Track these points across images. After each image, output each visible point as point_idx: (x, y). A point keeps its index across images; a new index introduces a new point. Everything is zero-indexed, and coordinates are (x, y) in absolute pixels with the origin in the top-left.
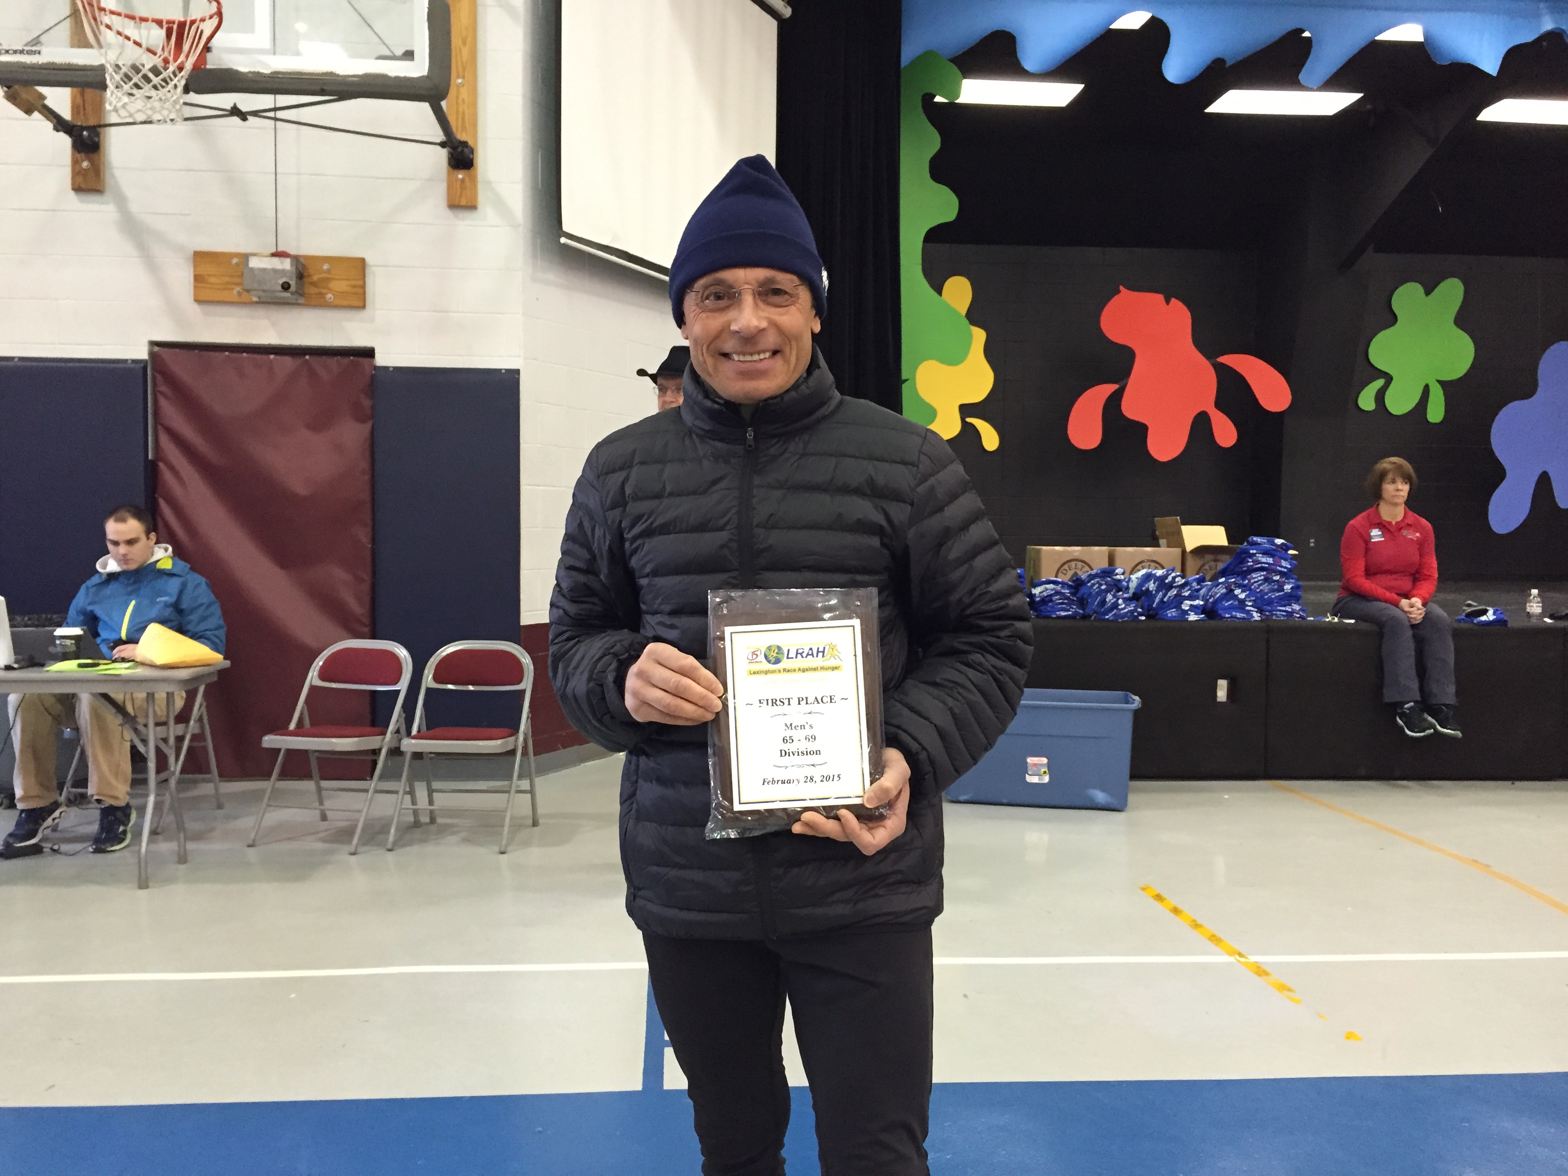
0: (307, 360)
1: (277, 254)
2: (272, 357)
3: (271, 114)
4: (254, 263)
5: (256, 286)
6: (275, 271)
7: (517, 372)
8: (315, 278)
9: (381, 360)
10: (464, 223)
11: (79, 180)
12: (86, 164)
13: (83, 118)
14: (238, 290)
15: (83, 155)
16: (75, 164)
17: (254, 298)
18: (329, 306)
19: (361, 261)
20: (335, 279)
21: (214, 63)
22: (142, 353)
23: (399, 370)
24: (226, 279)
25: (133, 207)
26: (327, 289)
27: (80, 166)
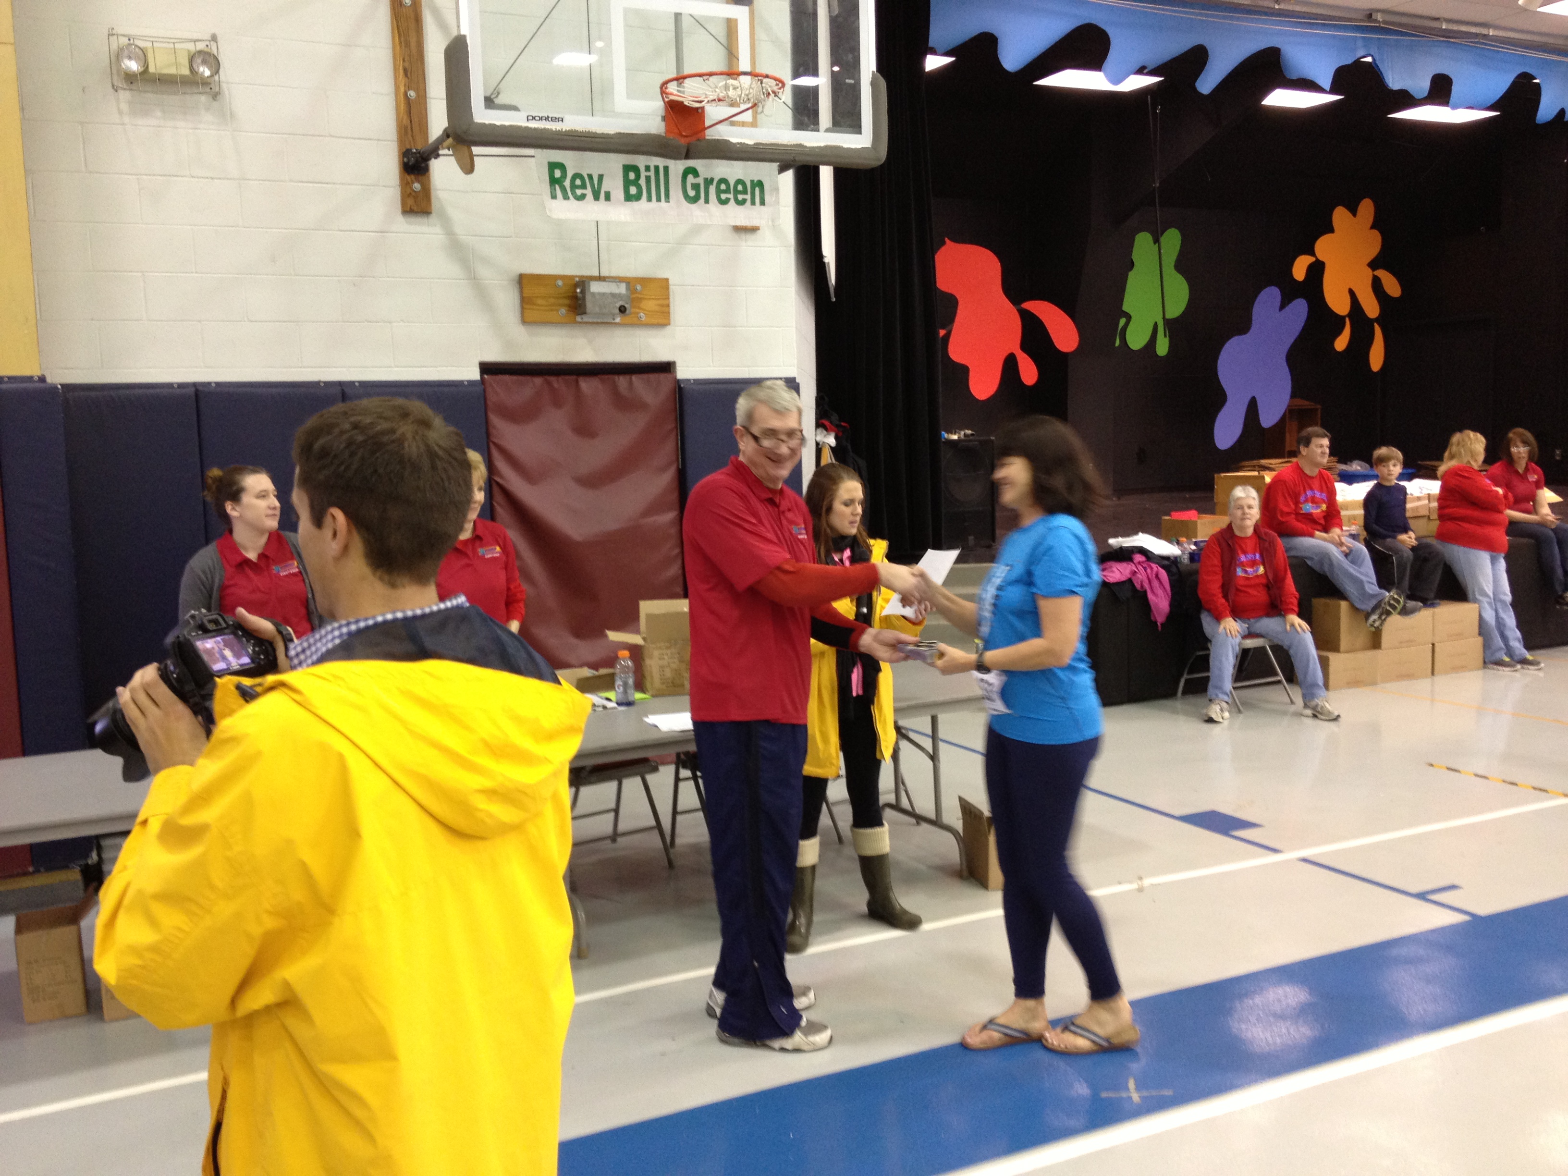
6: (613, 295)
9: (682, 373)
10: (747, 244)
11: (410, 202)
12: (417, 186)
13: (411, 139)
14: (563, 311)
15: (413, 177)
16: (405, 185)
17: (578, 319)
18: (639, 324)
19: (667, 280)
20: (646, 299)
21: (712, 134)
22: (474, 374)
23: (698, 382)
24: (552, 300)
25: (458, 230)
26: (639, 308)
27: (411, 188)
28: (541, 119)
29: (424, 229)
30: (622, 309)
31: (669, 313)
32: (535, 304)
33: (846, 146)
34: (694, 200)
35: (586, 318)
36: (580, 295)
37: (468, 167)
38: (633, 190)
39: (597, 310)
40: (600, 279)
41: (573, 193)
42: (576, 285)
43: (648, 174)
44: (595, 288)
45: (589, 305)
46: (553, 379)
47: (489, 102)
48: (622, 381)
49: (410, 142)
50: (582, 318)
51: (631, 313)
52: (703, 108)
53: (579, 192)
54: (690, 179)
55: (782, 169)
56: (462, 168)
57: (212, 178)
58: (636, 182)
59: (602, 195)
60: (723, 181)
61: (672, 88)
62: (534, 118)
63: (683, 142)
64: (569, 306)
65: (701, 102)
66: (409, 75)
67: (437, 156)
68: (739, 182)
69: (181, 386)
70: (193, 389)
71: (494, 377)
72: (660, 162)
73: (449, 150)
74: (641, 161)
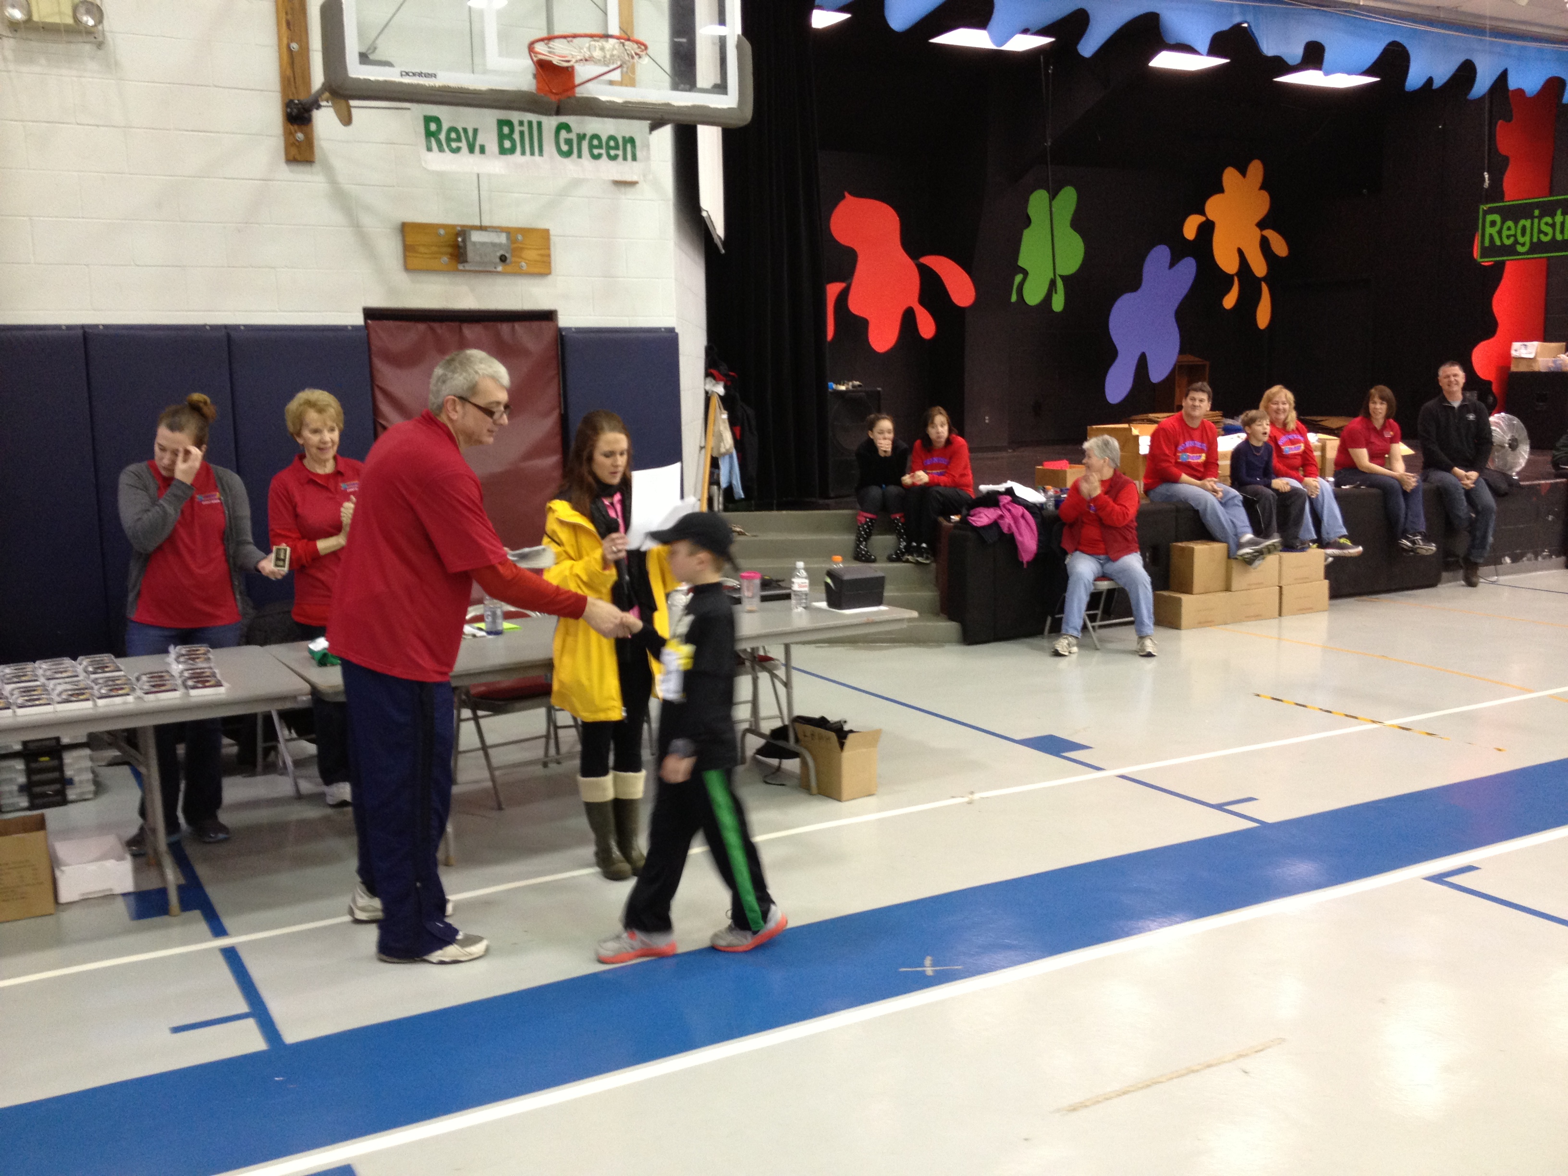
6: (494, 245)
7: (674, 330)
9: (564, 322)
10: (625, 199)
11: (294, 151)
12: (300, 136)
13: (293, 89)
14: (445, 259)
15: (296, 127)
16: (288, 135)
17: (461, 267)
18: (520, 273)
19: (547, 231)
20: (527, 248)
21: (582, 92)
22: (358, 320)
23: (579, 330)
24: (434, 249)
25: (341, 179)
26: (521, 258)
27: (294, 137)
28: (414, 74)
29: (308, 177)
30: (503, 258)
31: (550, 263)
32: (417, 252)
33: (712, 106)
34: (568, 154)
35: (468, 267)
36: (461, 244)
37: (347, 120)
38: (507, 144)
39: (478, 259)
40: (481, 228)
41: (449, 146)
42: (458, 234)
43: (522, 128)
44: (476, 237)
45: (471, 254)
46: (436, 325)
47: (364, 58)
48: (505, 328)
49: (293, 94)
50: (464, 266)
51: (511, 263)
52: (572, 67)
53: (454, 145)
54: (563, 134)
55: (653, 127)
56: (341, 121)
58: (510, 136)
59: (477, 149)
60: (596, 136)
61: (540, 48)
62: (407, 74)
63: (553, 99)
64: (451, 255)
65: (568, 61)
66: (292, 28)
67: (319, 107)
68: (612, 138)
69: (70, 328)
70: (80, 332)
71: (377, 322)
72: (534, 118)
73: (328, 102)
74: (515, 116)
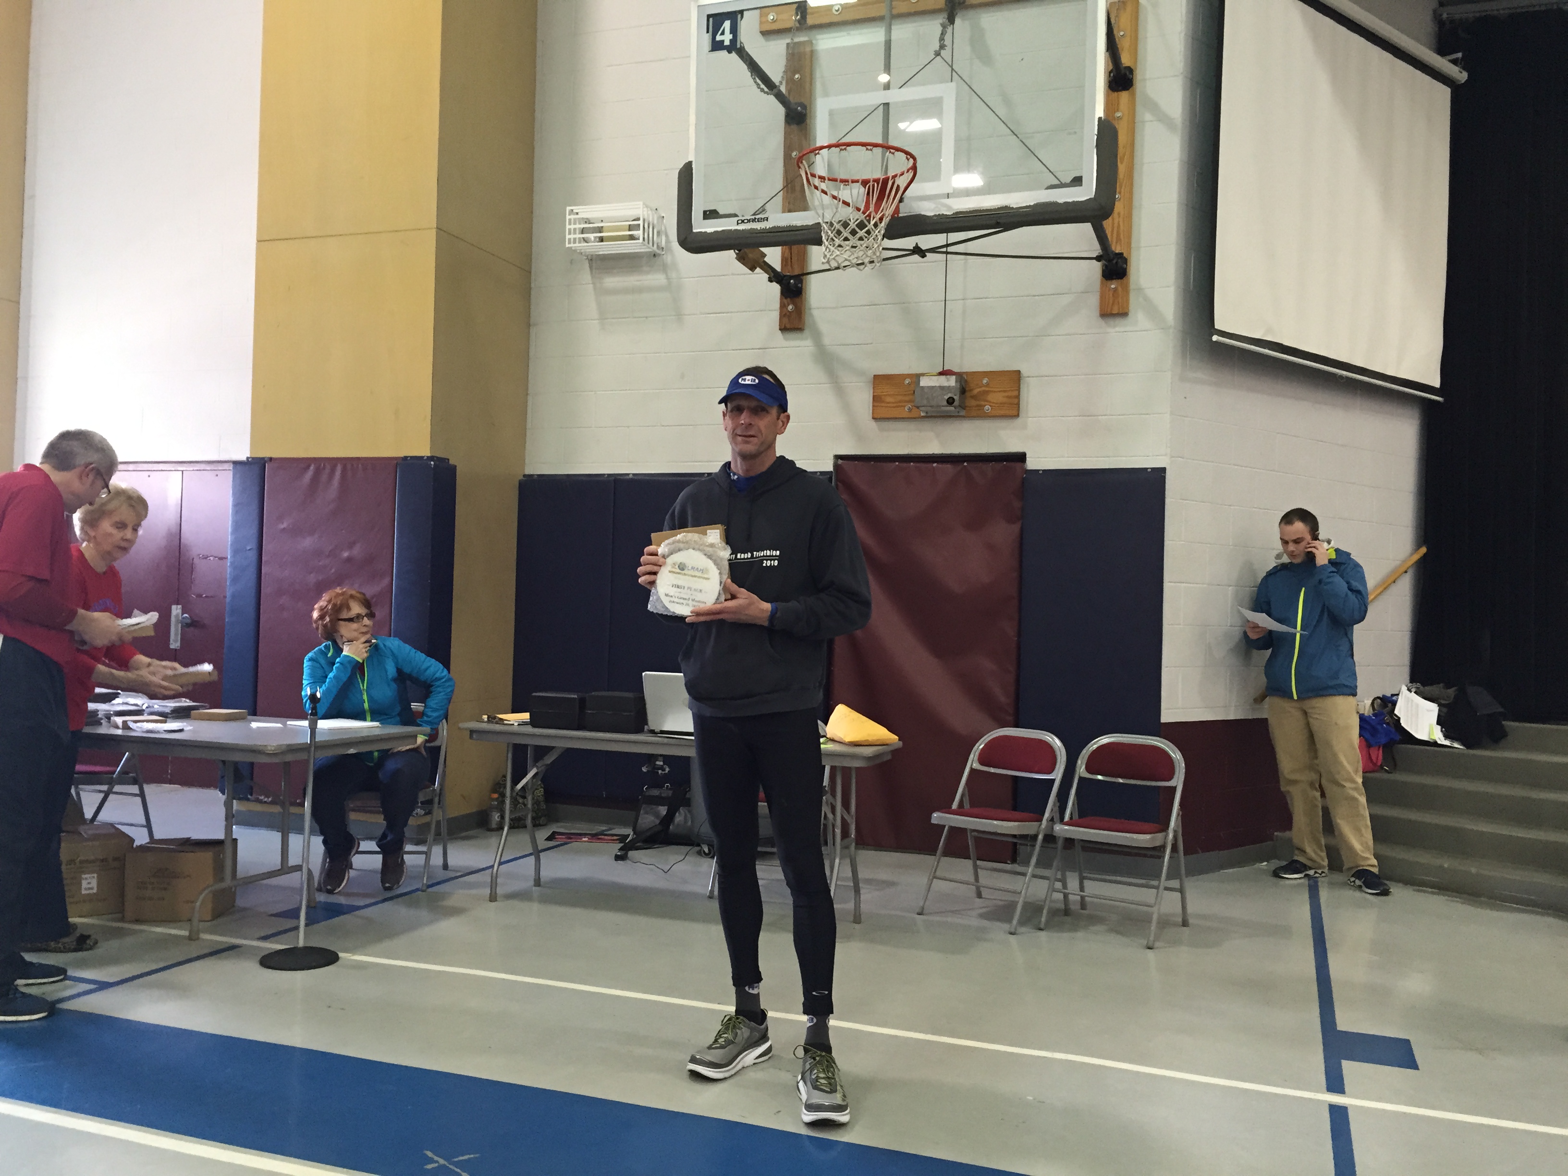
0: (965, 466)
1: (944, 373)
2: (935, 465)
3: (944, 250)
4: (924, 382)
5: (925, 402)
6: (942, 388)
7: (1163, 470)
8: (976, 391)
9: (1032, 464)
10: (1116, 331)
11: (786, 320)
12: (790, 307)
13: (790, 268)
14: (909, 406)
15: (789, 299)
16: (783, 306)
17: (922, 413)
18: (986, 416)
19: (1019, 372)
20: (992, 392)
22: (829, 466)
23: (1048, 473)
24: (900, 397)
25: (827, 341)
26: (987, 401)
27: (787, 309)
29: (798, 343)
30: (951, 401)
31: (1018, 404)
32: (883, 402)
35: (928, 413)
36: (916, 391)
45: (918, 398)
47: (705, 216)
50: (925, 413)
51: (971, 406)
57: (646, 317)
64: (912, 403)
